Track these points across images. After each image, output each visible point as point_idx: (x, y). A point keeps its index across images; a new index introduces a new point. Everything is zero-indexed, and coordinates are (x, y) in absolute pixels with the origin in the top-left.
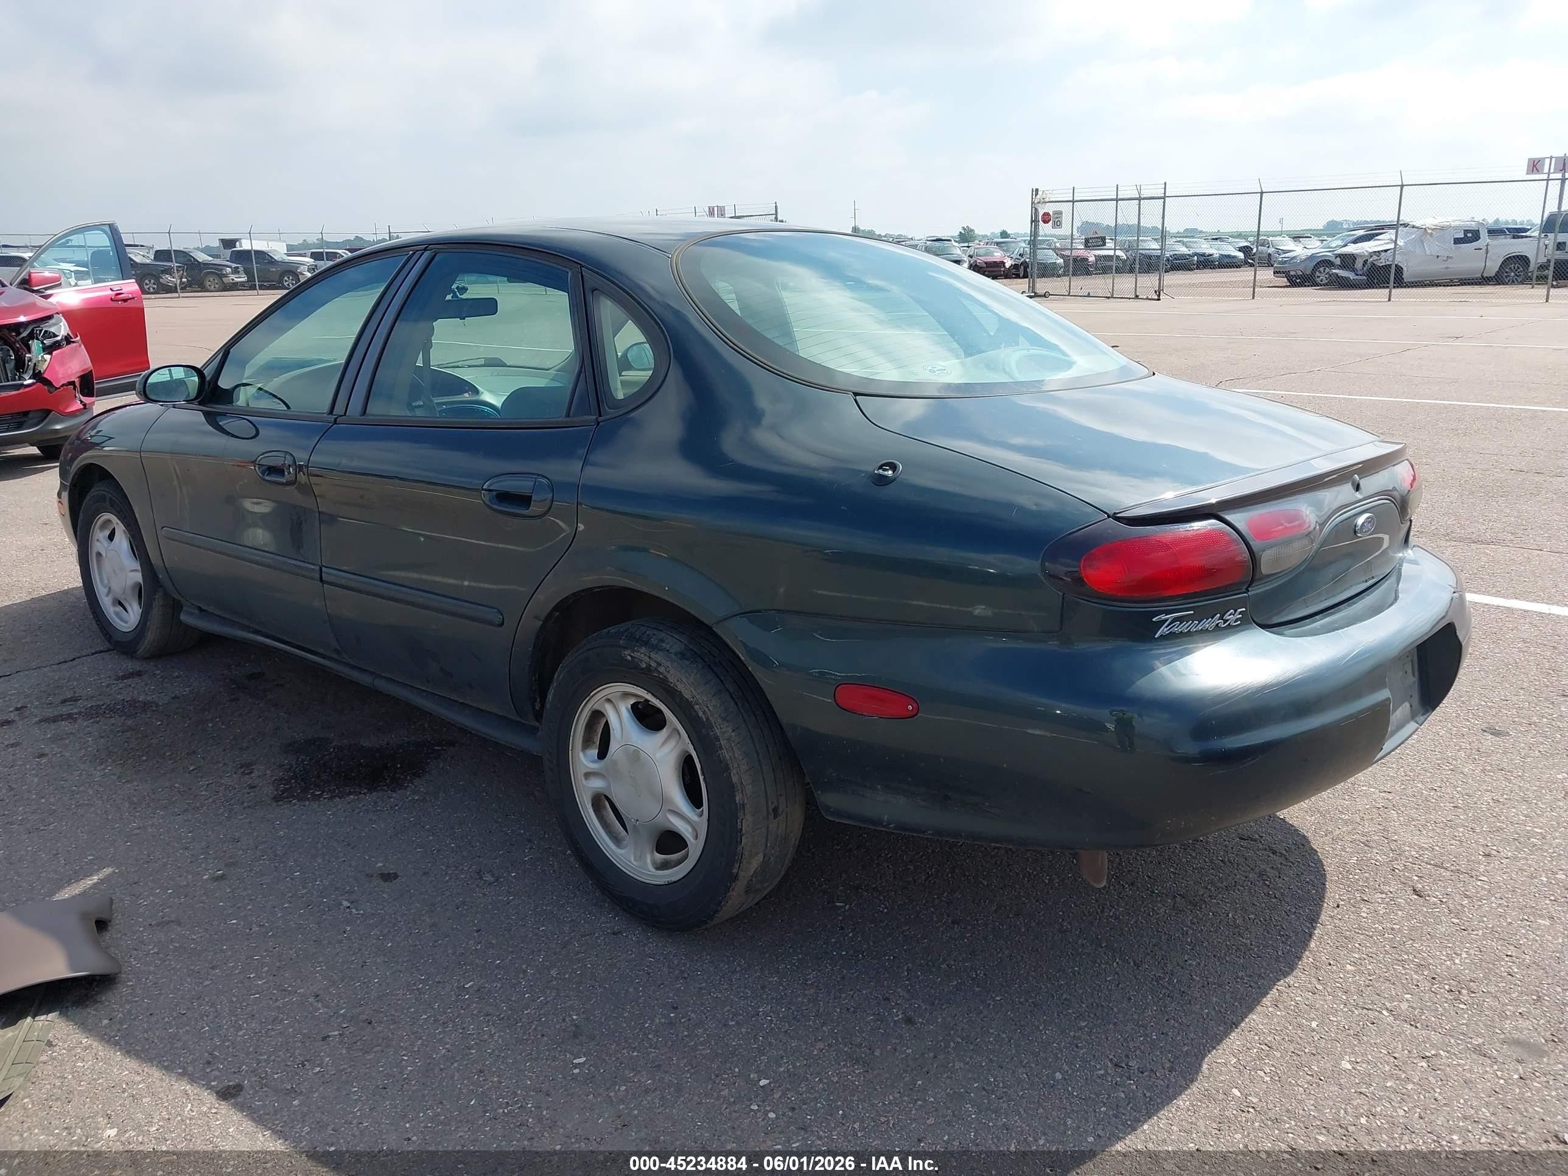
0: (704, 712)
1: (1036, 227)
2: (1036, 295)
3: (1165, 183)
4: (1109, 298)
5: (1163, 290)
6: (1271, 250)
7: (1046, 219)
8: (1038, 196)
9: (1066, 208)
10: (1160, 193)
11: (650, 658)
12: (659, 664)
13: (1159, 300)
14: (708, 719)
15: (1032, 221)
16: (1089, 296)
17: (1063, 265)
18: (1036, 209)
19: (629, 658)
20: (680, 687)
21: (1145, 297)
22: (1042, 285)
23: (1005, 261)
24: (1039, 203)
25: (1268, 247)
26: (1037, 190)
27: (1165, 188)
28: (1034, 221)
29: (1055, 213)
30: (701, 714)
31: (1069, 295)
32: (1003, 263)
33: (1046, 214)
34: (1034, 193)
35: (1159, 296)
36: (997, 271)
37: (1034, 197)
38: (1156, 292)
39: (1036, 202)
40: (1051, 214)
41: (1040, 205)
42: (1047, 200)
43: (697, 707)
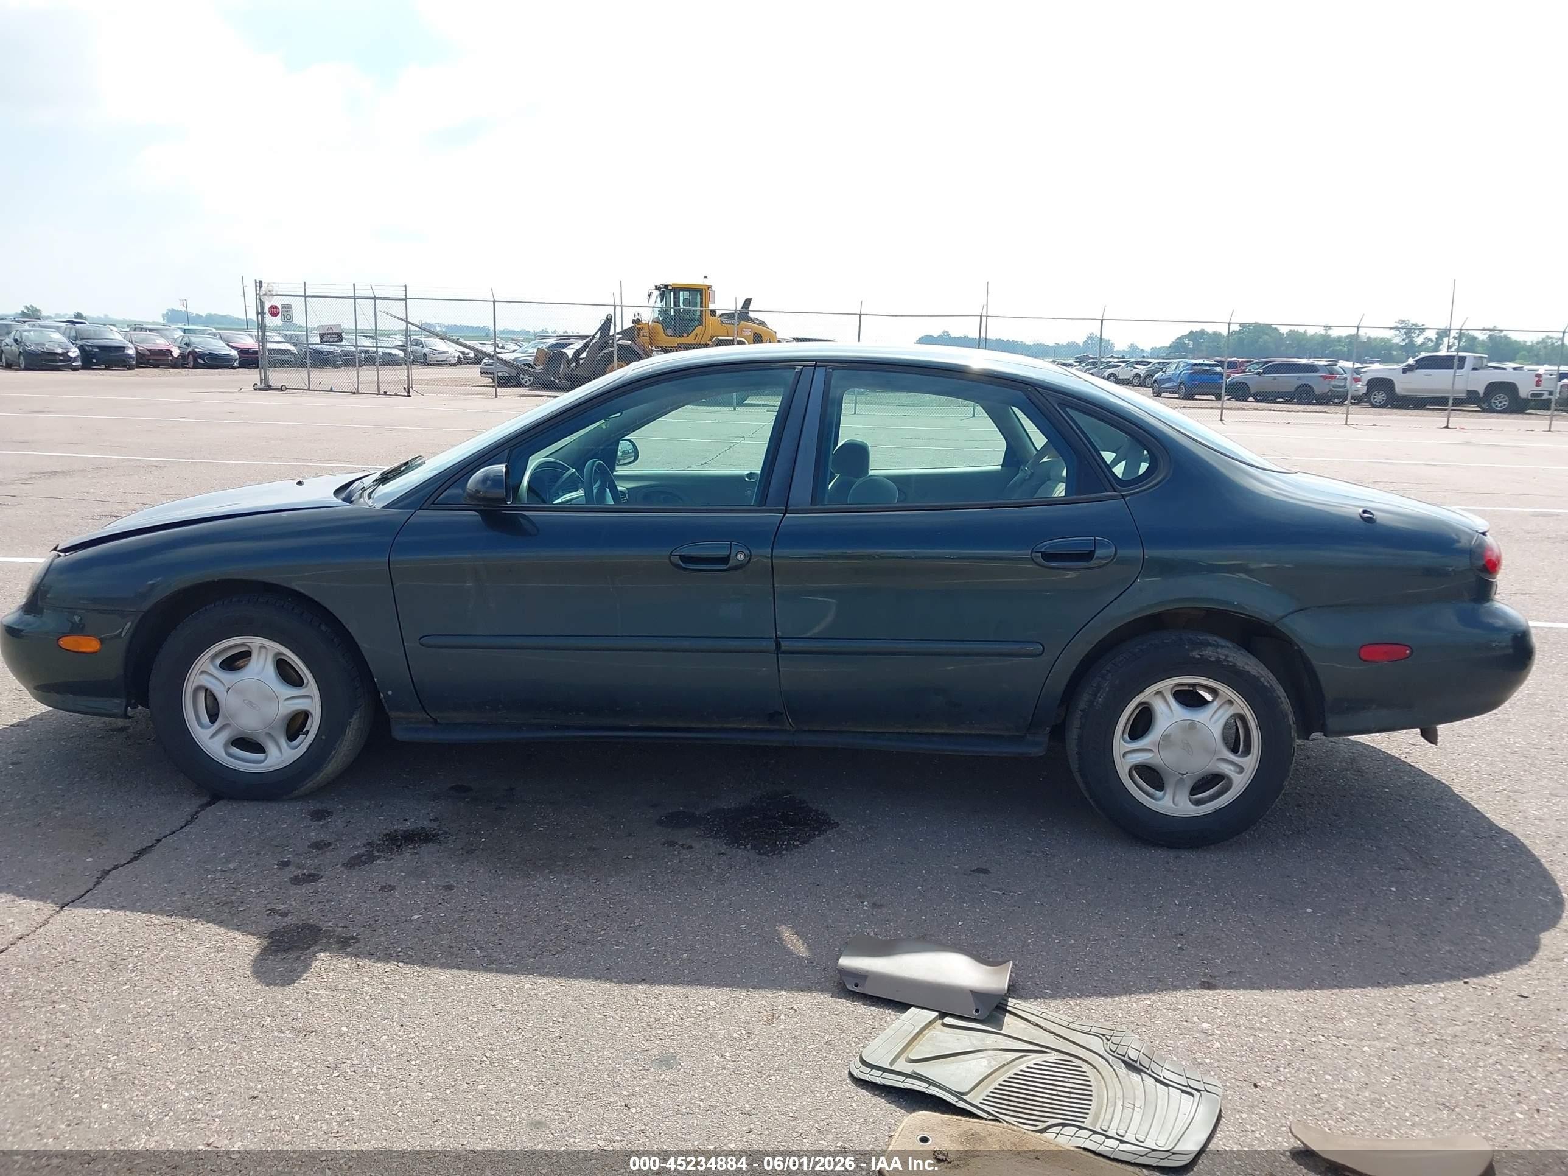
0: (1268, 682)
1: (263, 319)
2: (269, 388)
3: (405, 286)
4: (354, 393)
5: (412, 387)
6: (426, 350)
7: (274, 310)
8: (263, 289)
9: (297, 305)
10: (402, 295)
11: (1217, 653)
12: (1227, 656)
13: (409, 396)
14: (1271, 686)
15: (258, 313)
16: (331, 390)
17: (238, 357)
18: (262, 302)
19: (1199, 656)
20: (1247, 668)
21: (393, 394)
22: (276, 377)
23: (171, 349)
24: (264, 295)
25: (423, 347)
26: (261, 282)
27: (406, 290)
28: (261, 313)
29: (284, 306)
30: (1266, 684)
31: (309, 389)
32: (171, 352)
33: (273, 307)
34: (258, 284)
35: (409, 392)
36: (163, 360)
37: (258, 288)
38: (405, 389)
39: (261, 294)
40: (280, 307)
41: (267, 297)
42: (274, 293)
43: (1262, 679)
